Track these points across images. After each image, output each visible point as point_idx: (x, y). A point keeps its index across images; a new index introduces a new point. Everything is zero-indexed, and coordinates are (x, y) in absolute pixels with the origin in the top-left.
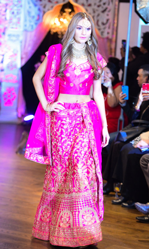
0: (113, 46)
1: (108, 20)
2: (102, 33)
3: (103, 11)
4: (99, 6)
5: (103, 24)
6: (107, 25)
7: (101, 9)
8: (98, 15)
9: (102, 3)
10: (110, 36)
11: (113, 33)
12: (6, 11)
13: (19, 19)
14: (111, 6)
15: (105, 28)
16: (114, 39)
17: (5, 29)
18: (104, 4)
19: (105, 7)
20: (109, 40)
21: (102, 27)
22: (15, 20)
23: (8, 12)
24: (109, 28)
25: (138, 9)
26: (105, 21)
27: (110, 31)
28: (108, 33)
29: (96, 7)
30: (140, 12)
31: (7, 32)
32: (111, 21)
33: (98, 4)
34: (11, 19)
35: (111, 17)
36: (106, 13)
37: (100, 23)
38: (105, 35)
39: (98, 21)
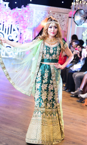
0: (66, 34)
1: (64, 24)
2: (62, 29)
3: (63, 21)
4: (61, 19)
5: (63, 26)
6: (64, 26)
7: (62, 20)
8: (61, 22)
9: (62, 18)
10: (65, 30)
11: (66, 29)
12: (27, 20)
13: (32, 23)
14: (66, 19)
15: (63, 27)
16: (66, 31)
17: (27, 26)
18: (63, 18)
19: (64, 19)
20: (65, 32)
21: (62, 27)
22: (30, 23)
23: (28, 20)
24: (65, 27)
25: (75, 20)
26: (63, 25)
27: (65, 28)
28: (64, 29)
29: (60, 20)
30: (76, 22)
31: (28, 27)
32: (66, 25)
33: (61, 18)
34: (29, 23)
35: (65, 23)
36: (64, 22)
37: (62, 25)
38: (63, 30)
39: (61, 25)
